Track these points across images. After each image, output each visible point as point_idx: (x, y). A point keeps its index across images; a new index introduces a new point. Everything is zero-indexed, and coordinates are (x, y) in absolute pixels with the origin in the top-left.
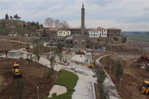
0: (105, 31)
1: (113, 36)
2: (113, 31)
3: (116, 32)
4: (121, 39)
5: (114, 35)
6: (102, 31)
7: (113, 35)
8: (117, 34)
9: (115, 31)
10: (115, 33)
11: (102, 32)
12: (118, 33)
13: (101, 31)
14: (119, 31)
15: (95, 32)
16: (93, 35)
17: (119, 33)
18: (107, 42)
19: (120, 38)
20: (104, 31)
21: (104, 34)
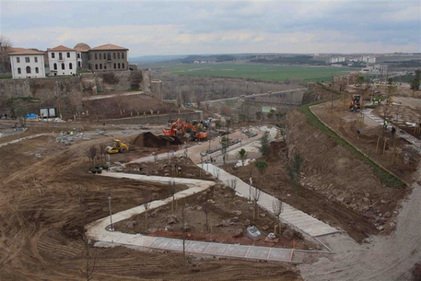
0: (69, 56)
1: (103, 69)
2: (100, 55)
3: (112, 58)
5: (105, 67)
6: (60, 54)
7: (101, 68)
8: (115, 65)
9: (107, 53)
10: (109, 59)
11: (61, 58)
12: (117, 61)
13: (57, 55)
14: (121, 54)
15: (28, 60)
16: (24, 71)
17: (121, 61)
18: (64, 90)
20: (64, 55)
21: (67, 67)
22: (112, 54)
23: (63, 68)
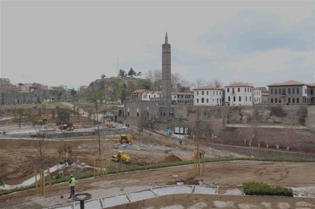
0: (239, 91)
1: (278, 103)
2: (276, 90)
3: (287, 93)
4: (295, 113)
5: (280, 101)
6: (233, 90)
7: (276, 102)
8: (289, 99)
9: (282, 88)
10: (284, 94)
11: (233, 92)
12: (291, 96)
14: (296, 90)
15: (203, 93)
16: (200, 101)
17: (296, 96)
19: (291, 110)
20: (236, 90)
21: (237, 99)
22: (287, 89)
23: (234, 100)
